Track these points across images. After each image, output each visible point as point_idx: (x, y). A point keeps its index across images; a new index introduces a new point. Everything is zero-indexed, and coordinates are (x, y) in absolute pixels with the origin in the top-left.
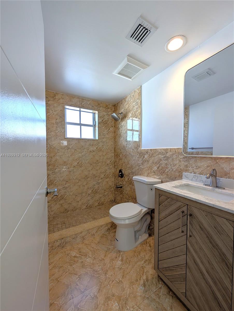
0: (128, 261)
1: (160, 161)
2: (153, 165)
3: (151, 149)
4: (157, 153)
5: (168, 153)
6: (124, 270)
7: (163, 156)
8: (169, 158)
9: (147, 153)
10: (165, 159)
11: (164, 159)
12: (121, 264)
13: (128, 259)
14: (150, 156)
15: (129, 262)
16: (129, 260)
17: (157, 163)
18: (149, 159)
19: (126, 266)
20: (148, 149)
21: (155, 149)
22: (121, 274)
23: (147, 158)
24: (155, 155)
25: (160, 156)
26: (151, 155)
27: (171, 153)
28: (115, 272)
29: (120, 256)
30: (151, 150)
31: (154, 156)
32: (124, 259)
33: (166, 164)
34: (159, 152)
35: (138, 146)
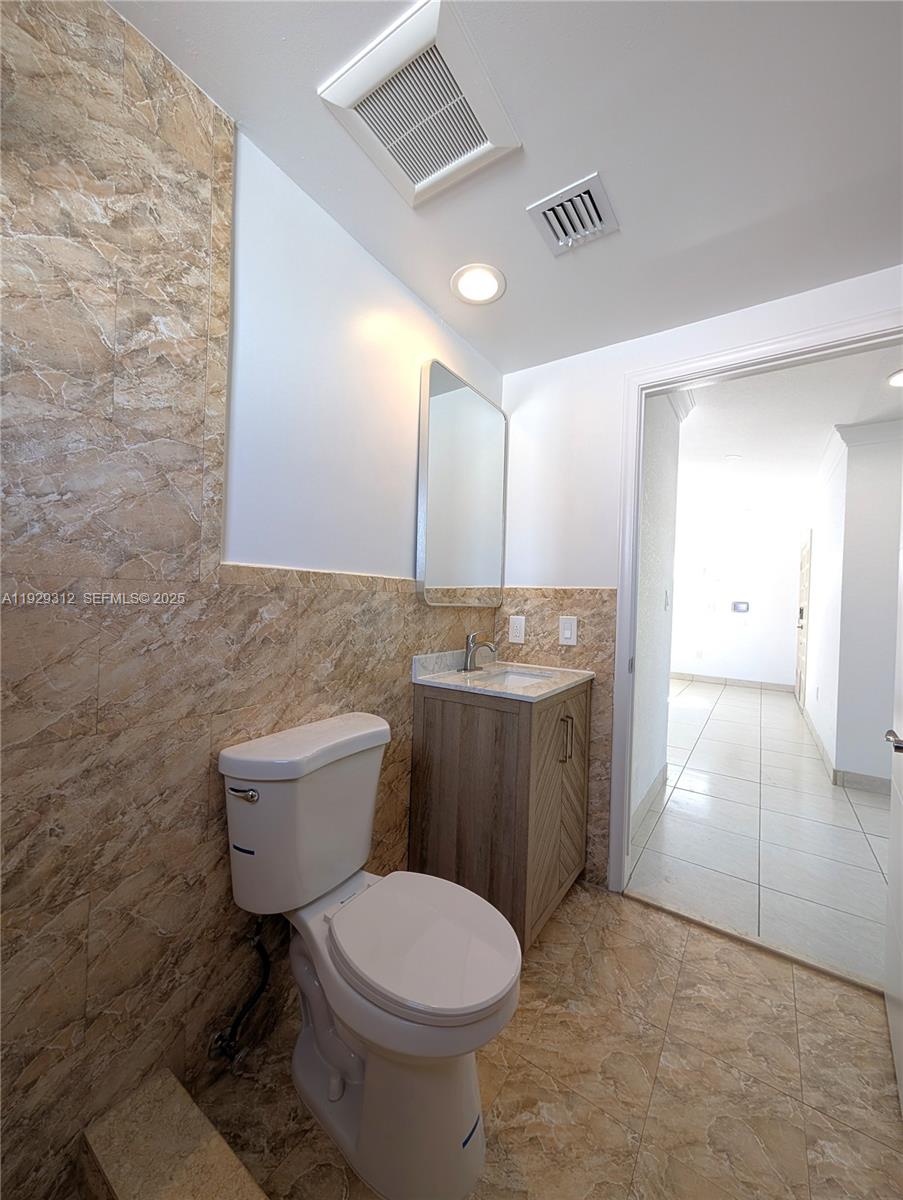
0: (519, 1076)
1: (348, 629)
2: (315, 653)
3: (303, 572)
4: (336, 596)
5: (377, 596)
6: (563, 1077)
7: (358, 610)
8: (379, 614)
9: (276, 589)
10: (367, 617)
11: (362, 621)
12: (550, 1102)
13: (511, 1079)
14: (300, 611)
15: (519, 1068)
16: (510, 1074)
17: (334, 643)
18: (288, 627)
19: (542, 1078)
20: (287, 571)
21: (324, 574)
22: (582, 1083)
23: (278, 619)
24: (326, 603)
25: (347, 606)
26: (301, 602)
27: (385, 597)
28: (595, 1112)
29: (513, 1123)
30: (304, 577)
31: (319, 611)
32: (515, 1096)
33: (370, 640)
34: (346, 590)
35: (196, 537)
